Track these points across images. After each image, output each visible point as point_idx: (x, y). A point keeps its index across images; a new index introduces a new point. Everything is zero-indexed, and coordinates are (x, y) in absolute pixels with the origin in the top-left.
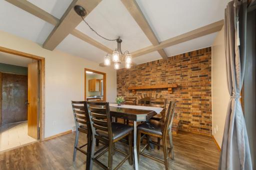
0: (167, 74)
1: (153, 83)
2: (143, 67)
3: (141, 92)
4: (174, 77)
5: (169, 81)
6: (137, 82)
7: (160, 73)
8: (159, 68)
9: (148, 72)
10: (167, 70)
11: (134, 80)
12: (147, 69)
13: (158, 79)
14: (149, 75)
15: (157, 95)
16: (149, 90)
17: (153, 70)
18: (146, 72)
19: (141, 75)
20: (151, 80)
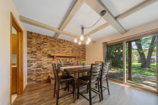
0: (74, 50)
1: (67, 53)
2: (61, 42)
3: (59, 58)
4: (76, 52)
5: (75, 54)
6: (56, 50)
7: (71, 49)
8: (70, 46)
9: (65, 46)
10: (74, 48)
11: (53, 48)
12: (64, 44)
13: (70, 51)
14: (65, 48)
15: (69, 60)
16: (65, 57)
17: (67, 46)
18: (63, 45)
19: (60, 46)
20: (67, 51)
